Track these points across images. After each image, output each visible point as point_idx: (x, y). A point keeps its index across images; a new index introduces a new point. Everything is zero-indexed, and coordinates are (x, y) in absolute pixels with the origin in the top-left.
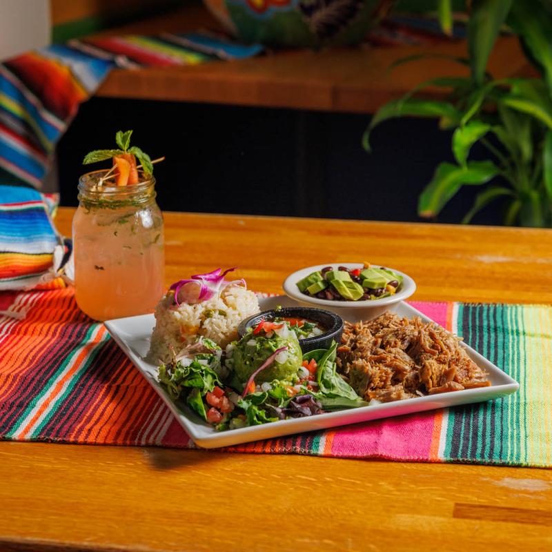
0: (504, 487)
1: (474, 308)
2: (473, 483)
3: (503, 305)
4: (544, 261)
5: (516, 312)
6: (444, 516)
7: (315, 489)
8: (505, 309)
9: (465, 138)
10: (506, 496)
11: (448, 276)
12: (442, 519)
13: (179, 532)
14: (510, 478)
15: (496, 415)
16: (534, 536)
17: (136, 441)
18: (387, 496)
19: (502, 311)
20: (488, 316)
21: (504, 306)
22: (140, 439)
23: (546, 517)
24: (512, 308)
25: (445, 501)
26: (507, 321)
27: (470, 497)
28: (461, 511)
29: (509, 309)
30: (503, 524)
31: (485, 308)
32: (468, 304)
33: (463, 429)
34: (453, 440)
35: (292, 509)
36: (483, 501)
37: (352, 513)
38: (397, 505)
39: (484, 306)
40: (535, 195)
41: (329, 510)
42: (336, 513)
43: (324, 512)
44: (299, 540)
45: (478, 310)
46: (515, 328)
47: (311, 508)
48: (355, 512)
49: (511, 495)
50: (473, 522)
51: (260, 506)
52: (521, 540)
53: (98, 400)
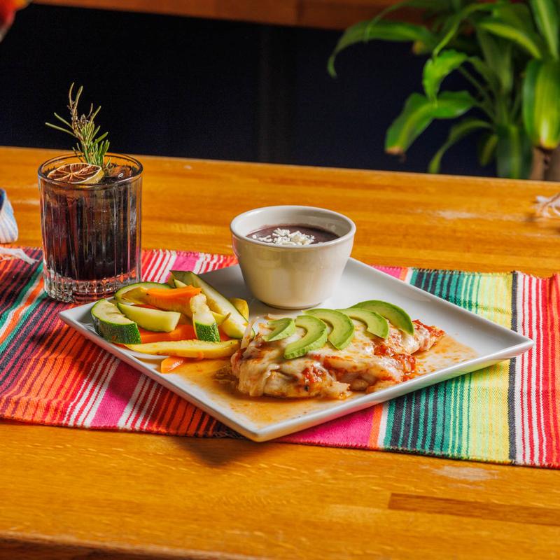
0: (443, 476)
1: (429, 275)
2: (412, 471)
3: (460, 272)
4: (510, 218)
5: (473, 281)
6: (379, 507)
7: (249, 476)
8: (461, 278)
9: (436, 70)
10: (444, 485)
11: (405, 236)
12: (376, 510)
13: (107, 522)
14: (450, 467)
15: (439, 400)
16: (469, 530)
17: (64, 422)
18: (322, 484)
19: (458, 279)
20: (442, 285)
21: (462, 273)
22: (68, 420)
23: (483, 509)
24: (469, 276)
25: (381, 491)
26: (461, 291)
27: (407, 486)
28: (397, 502)
29: (466, 277)
30: (439, 517)
31: (441, 275)
32: (424, 270)
33: (404, 414)
34: (394, 426)
35: (224, 498)
36: (421, 492)
37: (285, 502)
38: (331, 494)
39: (440, 272)
40: (513, 130)
41: (263, 500)
42: (269, 503)
43: (256, 501)
44: (229, 532)
45: (432, 277)
46: (467, 299)
47: (244, 497)
48: (288, 502)
49: (449, 484)
50: (408, 514)
51: (191, 494)
52: (455, 533)
53: (25, 374)
